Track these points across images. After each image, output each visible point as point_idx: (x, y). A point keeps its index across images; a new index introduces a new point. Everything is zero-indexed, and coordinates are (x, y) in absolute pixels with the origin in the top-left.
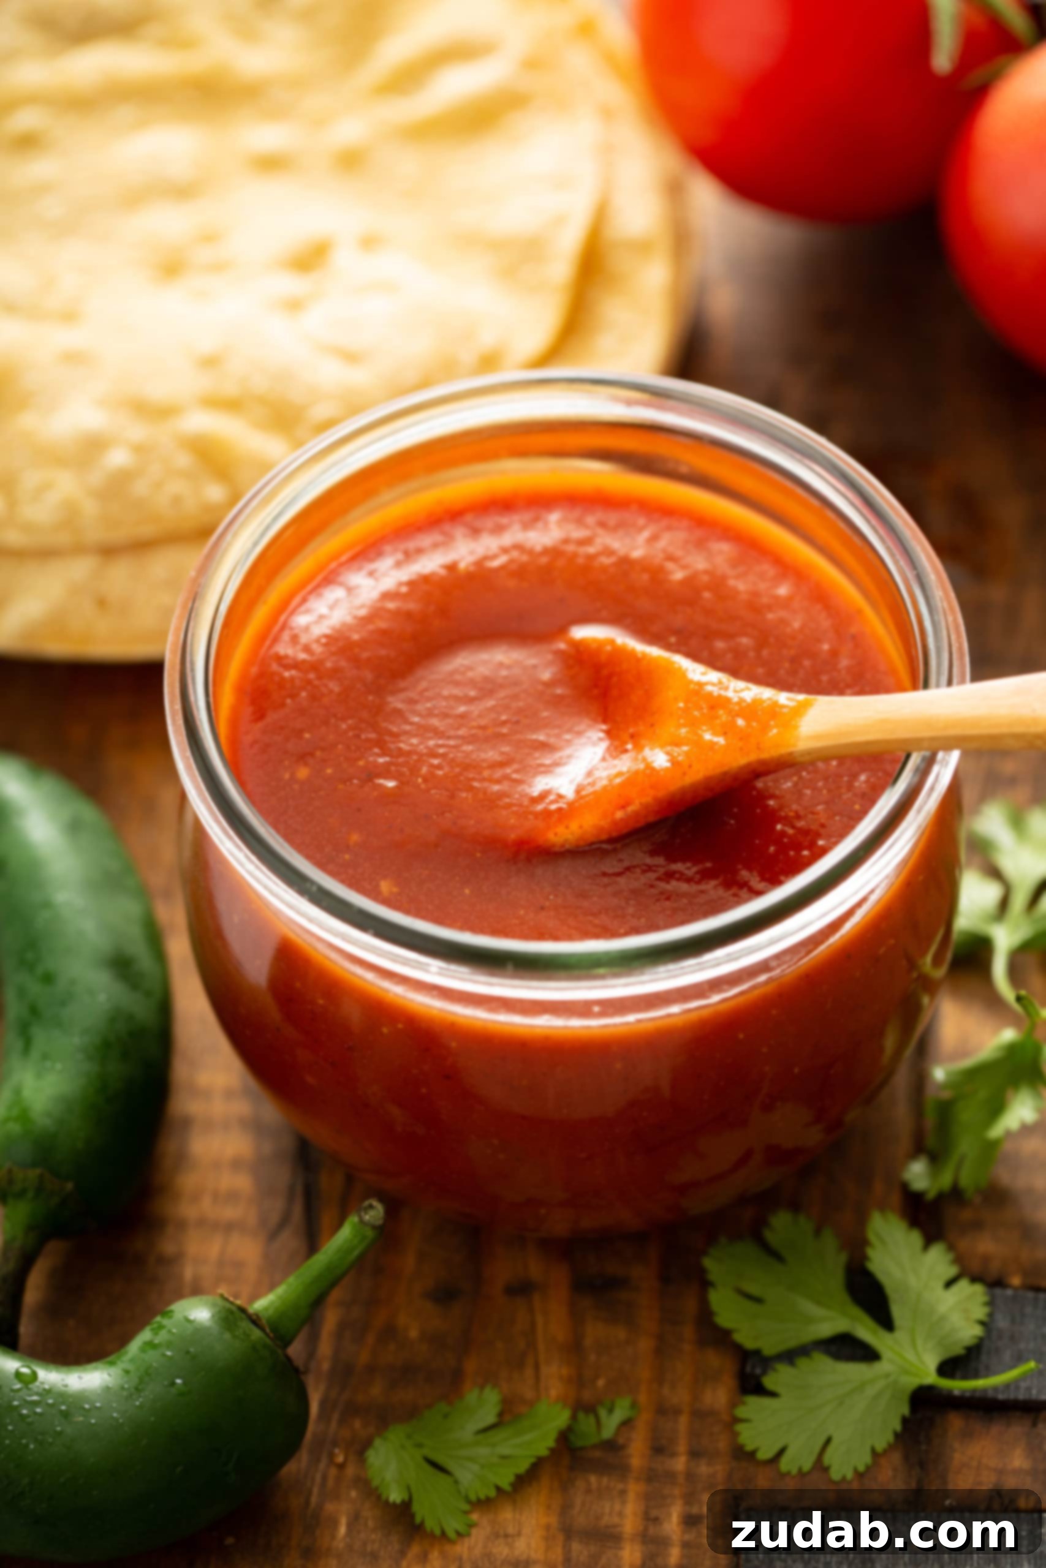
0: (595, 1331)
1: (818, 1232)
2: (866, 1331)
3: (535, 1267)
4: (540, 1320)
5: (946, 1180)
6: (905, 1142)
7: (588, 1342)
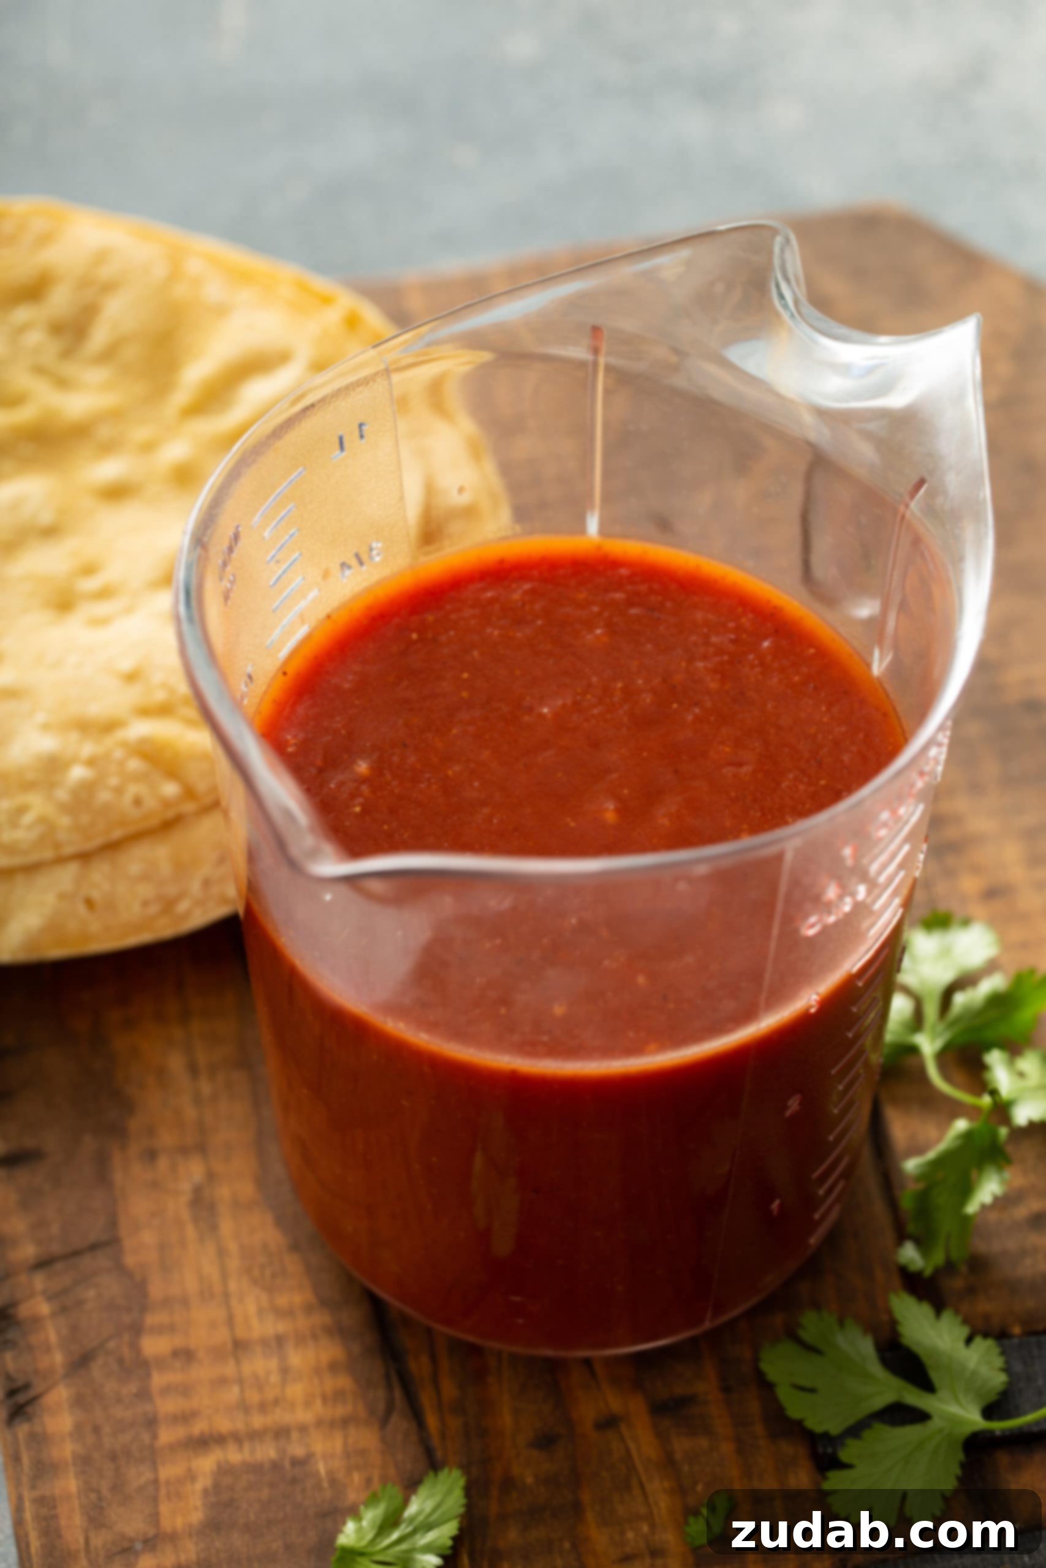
0: (681, 1445)
1: (841, 1323)
2: (914, 1398)
3: (614, 1402)
4: (632, 1446)
5: (938, 1258)
6: (889, 1235)
7: (678, 1456)
